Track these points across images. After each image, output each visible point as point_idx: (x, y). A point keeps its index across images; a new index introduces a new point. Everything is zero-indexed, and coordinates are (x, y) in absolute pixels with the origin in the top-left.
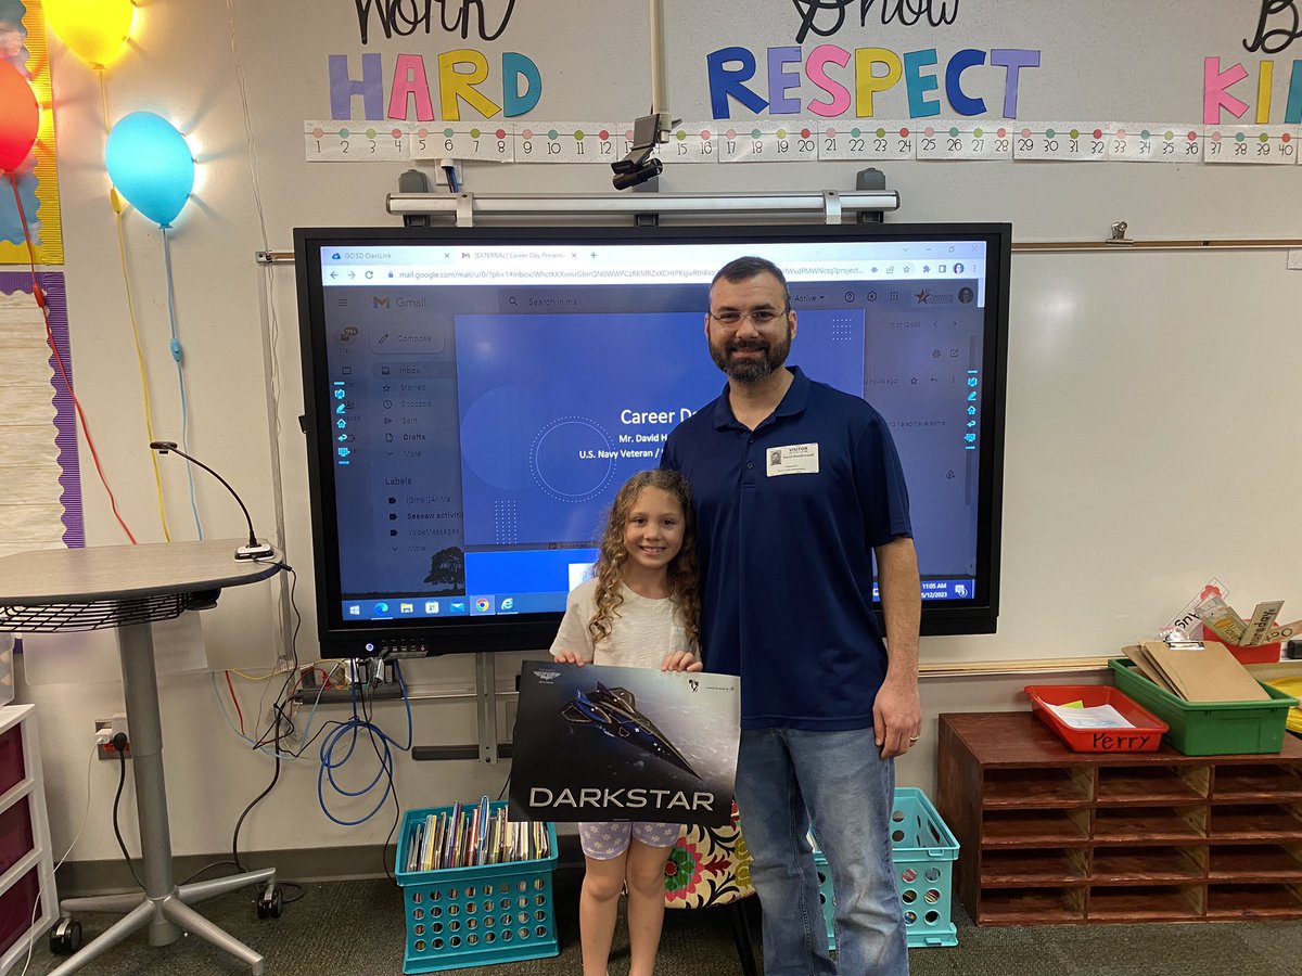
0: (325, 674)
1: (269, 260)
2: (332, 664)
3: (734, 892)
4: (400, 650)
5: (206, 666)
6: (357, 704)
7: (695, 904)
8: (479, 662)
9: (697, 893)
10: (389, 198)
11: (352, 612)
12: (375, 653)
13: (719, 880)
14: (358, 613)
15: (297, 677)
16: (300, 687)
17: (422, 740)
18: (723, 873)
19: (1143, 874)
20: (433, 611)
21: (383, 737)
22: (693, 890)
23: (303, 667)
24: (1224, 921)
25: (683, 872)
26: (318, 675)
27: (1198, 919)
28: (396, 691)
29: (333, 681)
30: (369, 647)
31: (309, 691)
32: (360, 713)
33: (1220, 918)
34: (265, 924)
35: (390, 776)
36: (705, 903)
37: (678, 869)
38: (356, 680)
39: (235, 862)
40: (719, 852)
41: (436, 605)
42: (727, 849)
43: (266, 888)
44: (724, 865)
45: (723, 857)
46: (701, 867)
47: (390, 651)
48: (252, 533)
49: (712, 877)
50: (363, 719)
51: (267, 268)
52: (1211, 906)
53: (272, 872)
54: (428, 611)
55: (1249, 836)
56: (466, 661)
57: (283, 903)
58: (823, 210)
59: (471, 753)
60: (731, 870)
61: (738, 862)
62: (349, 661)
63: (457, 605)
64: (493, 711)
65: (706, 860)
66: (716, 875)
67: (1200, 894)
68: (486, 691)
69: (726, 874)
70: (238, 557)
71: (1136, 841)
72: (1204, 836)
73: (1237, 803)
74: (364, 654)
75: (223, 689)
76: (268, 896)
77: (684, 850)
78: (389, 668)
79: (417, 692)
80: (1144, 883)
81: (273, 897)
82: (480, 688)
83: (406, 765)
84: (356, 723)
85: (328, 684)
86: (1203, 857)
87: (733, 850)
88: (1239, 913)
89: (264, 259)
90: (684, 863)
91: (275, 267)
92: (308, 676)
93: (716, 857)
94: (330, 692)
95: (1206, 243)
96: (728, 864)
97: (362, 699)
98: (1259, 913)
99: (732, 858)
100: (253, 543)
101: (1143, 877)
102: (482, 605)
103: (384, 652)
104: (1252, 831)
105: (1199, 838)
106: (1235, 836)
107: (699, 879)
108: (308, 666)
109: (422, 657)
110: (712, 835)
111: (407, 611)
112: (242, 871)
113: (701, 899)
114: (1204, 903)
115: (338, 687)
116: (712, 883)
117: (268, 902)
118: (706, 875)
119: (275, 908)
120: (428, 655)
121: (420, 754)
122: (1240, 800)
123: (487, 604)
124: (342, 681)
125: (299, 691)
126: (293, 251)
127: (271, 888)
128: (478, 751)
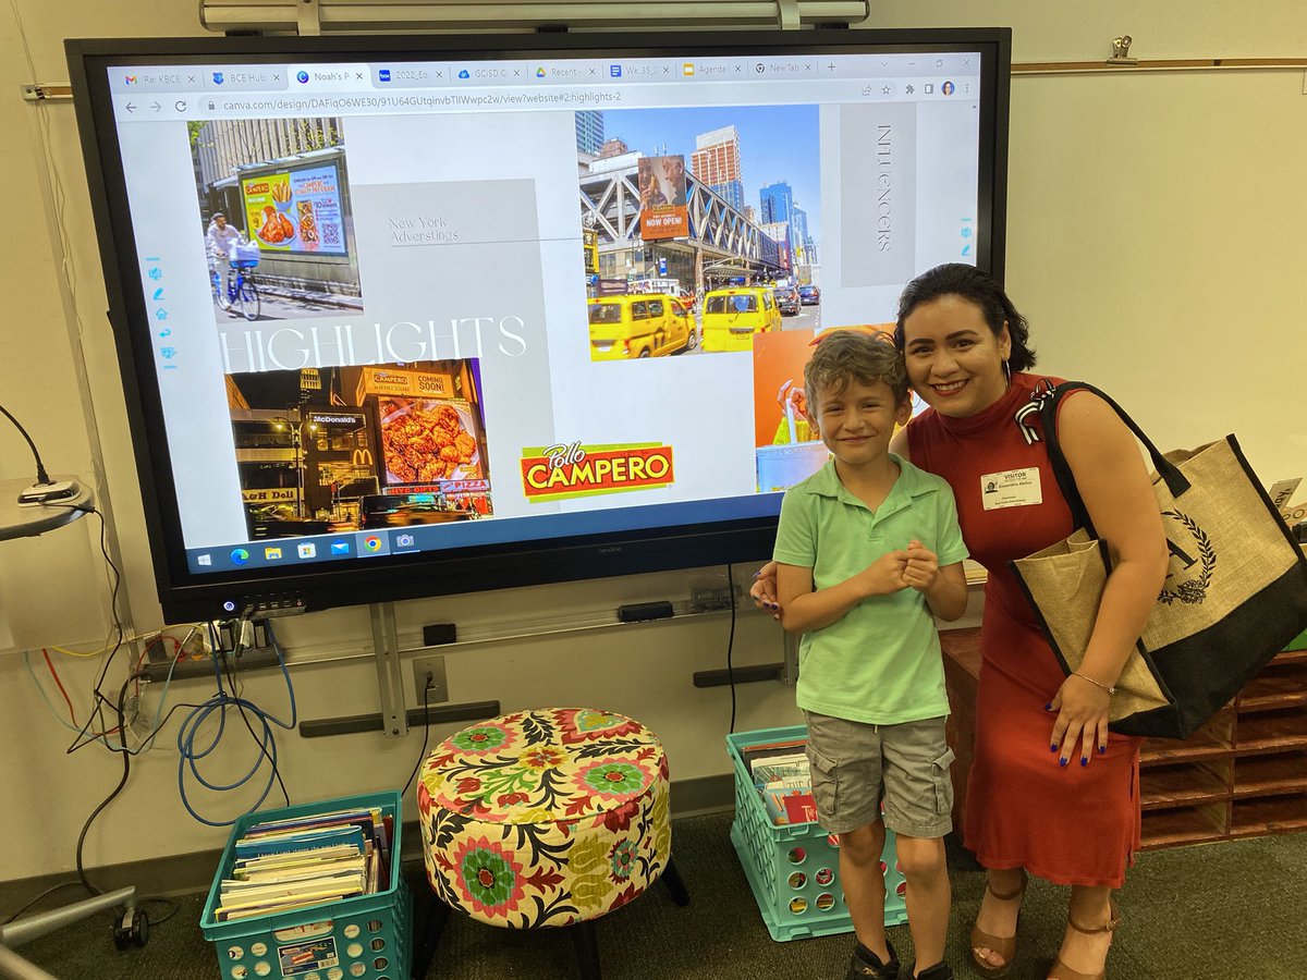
0: (177, 642)
1: (41, 96)
2: (185, 631)
3: (572, 914)
4: (269, 608)
5: (12, 645)
6: (222, 676)
7: (519, 923)
8: (374, 615)
9: (520, 911)
10: (203, 6)
11: (200, 563)
12: (237, 613)
13: (549, 897)
14: (209, 563)
15: (142, 649)
16: (145, 661)
17: (310, 713)
18: (554, 890)
19: (1162, 794)
20: (308, 556)
21: (261, 715)
22: (515, 908)
23: (147, 636)
24: (1249, 836)
25: (501, 884)
26: (169, 644)
27: (1221, 839)
28: (271, 657)
29: (190, 650)
30: (229, 606)
31: (159, 666)
32: (226, 688)
33: (1246, 835)
34: (126, 956)
35: (274, 763)
36: (531, 924)
37: (495, 880)
38: (217, 648)
39: (83, 883)
40: (546, 864)
41: (312, 547)
42: (557, 861)
43: (125, 911)
44: (553, 879)
45: (552, 870)
46: (521, 881)
47: (257, 609)
48: (40, 467)
49: (538, 893)
50: (230, 695)
51: (39, 109)
52: (1235, 823)
53: (130, 891)
54: (302, 556)
55: (1276, 743)
56: (359, 613)
57: (149, 926)
58: (777, 19)
59: (372, 723)
60: (565, 885)
61: (575, 876)
62: (206, 625)
63: (340, 546)
64: (397, 672)
65: (528, 872)
66: (543, 892)
67: (1224, 813)
68: (386, 648)
69: (558, 892)
70: (23, 500)
71: (1157, 761)
72: (1229, 748)
73: (1265, 708)
74: (224, 615)
75: (41, 671)
76: (127, 923)
77: (499, 857)
78: (260, 629)
79: (299, 656)
80: (1165, 806)
81: (134, 922)
82: (378, 646)
83: (293, 746)
84: (223, 699)
85: (183, 655)
86: (1228, 773)
87: (565, 861)
88: (1262, 828)
89: (34, 95)
90: (501, 874)
91: (51, 108)
92: (155, 646)
93: (541, 869)
94: (186, 664)
95: (1217, 62)
96: (559, 879)
97: (227, 670)
98: (1284, 825)
99: (565, 870)
100: (43, 478)
101: (1164, 799)
102: (373, 544)
103: (248, 610)
104: (1279, 737)
105: (1223, 750)
106: (1262, 745)
107: (521, 895)
108: (153, 634)
109: (300, 613)
110: (535, 841)
111: (273, 557)
112: (94, 894)
113: (525, 918)
114: (1228, 819)
115: (197, 658)
116: (539, 902)
117: (128, 930)
118: (530, 890)
119: (137, 937)
120: (307, 611)
121: (310, 730)
122: (1267, 705)
123: (378, 543)
124: (200, 651)
125: (146, 666)
126: (69, 84)
127: (131, 911)
128: (382, 721)
